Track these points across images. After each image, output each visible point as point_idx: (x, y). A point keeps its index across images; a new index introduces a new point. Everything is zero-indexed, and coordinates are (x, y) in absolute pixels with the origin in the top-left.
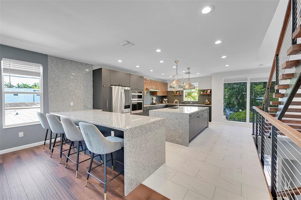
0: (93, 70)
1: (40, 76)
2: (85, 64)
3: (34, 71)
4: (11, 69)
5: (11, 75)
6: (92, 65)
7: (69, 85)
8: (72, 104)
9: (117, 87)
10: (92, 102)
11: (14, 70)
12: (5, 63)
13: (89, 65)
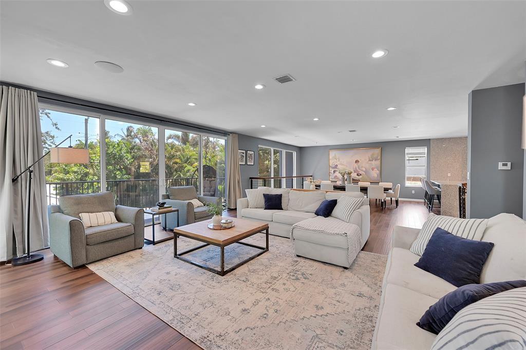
3: (421, 151)
4: (410, 153)
8: (449, 175)
12: (408, 150)
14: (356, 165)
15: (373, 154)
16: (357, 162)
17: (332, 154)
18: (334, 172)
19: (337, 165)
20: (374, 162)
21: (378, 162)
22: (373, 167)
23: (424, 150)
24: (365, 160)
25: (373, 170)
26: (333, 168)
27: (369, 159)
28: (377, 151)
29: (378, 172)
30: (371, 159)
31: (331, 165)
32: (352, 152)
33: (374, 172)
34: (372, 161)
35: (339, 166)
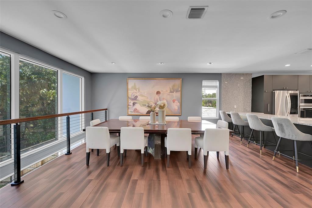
0: (252, 78)
1: (217, 88)
2: (246, 74)
3: (214, 85)
4: (205, 86)
5: (206, 89)
6: (251, 74)
7: (233, 92)
8: (235, 107)
9: (282, 91)
10: (251, 106)
11: (207, 86)
12: (205, 83)
13: (249, 74)
14: (157, 97)
15: (174, 86)
16: (158, 93)
17: (132, 83)
18: (134, 104)
19: (137, 97)
20: (175, 94)
21: (179, 94)
22: (175, 98)
23: (217, 83)
24: (167, 91)
25: (174, 102)
26: (133, 99)
27: (170, 90)
28: (178, 82)
29: (179, 104)
30: (172, 90)
31: (130, 96)
32: (153, 82)
33: (175, 104)
34: (173, 92)
35: (139, 98)
